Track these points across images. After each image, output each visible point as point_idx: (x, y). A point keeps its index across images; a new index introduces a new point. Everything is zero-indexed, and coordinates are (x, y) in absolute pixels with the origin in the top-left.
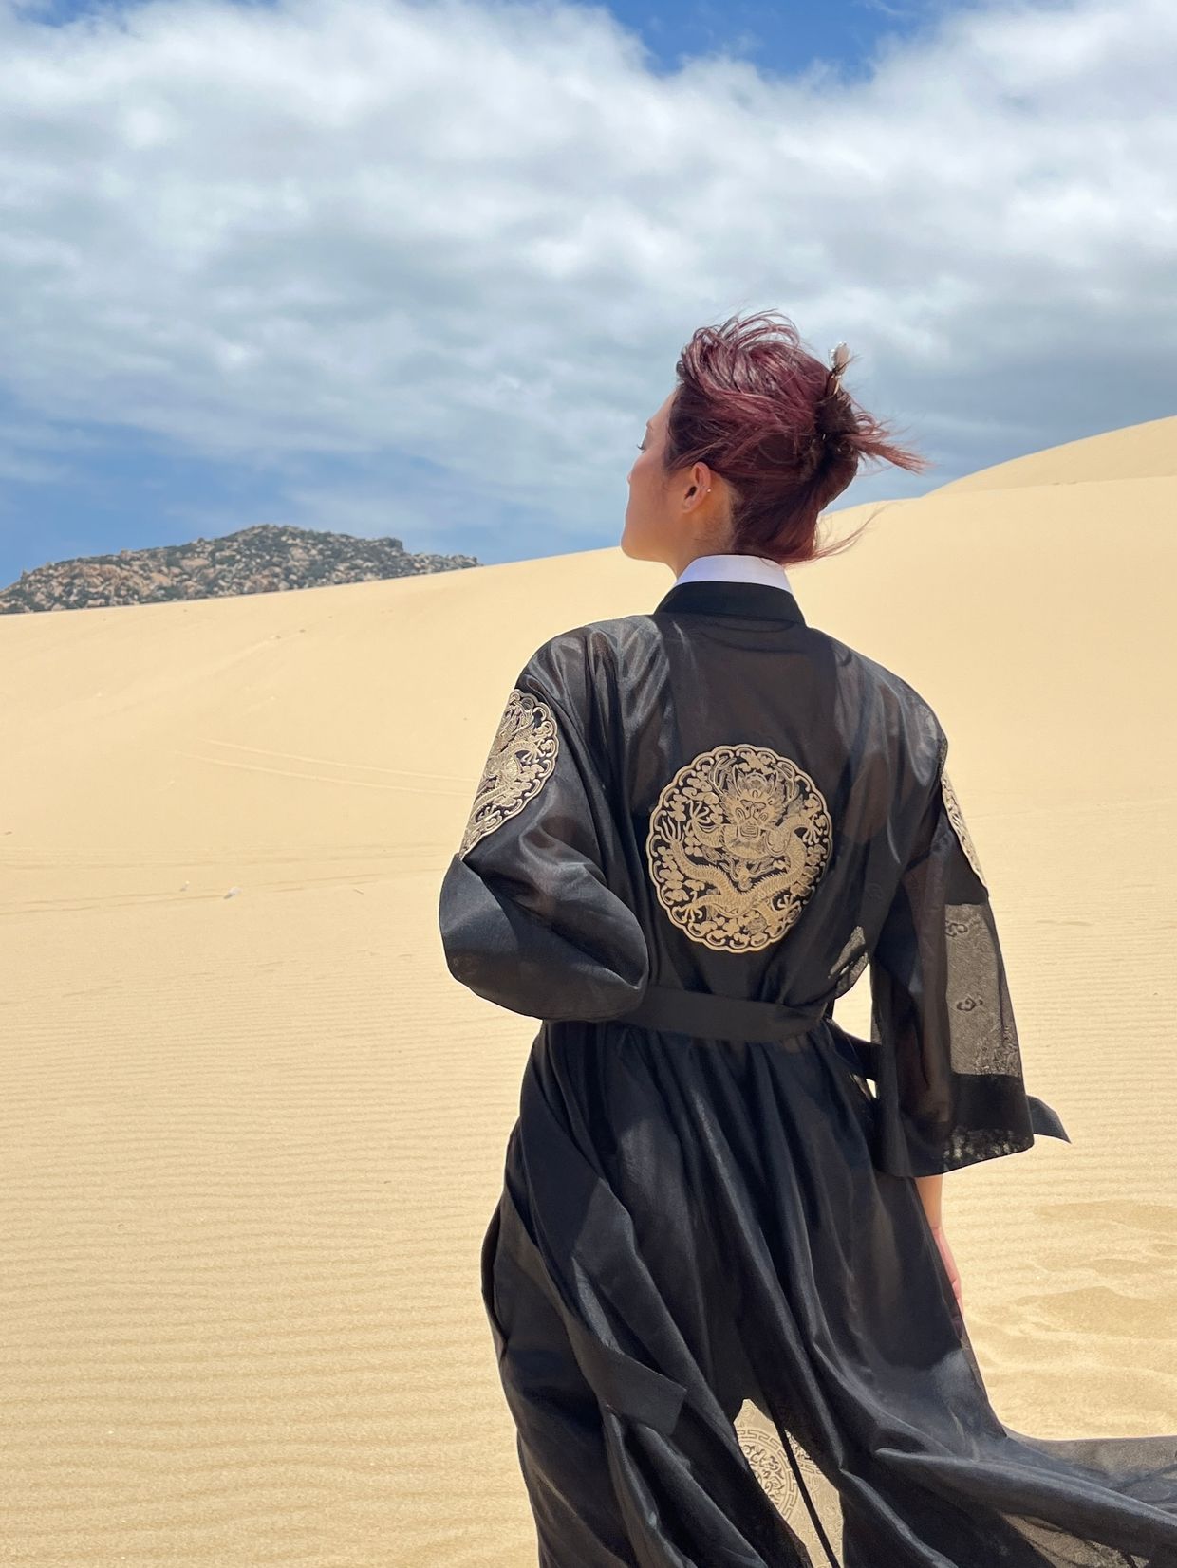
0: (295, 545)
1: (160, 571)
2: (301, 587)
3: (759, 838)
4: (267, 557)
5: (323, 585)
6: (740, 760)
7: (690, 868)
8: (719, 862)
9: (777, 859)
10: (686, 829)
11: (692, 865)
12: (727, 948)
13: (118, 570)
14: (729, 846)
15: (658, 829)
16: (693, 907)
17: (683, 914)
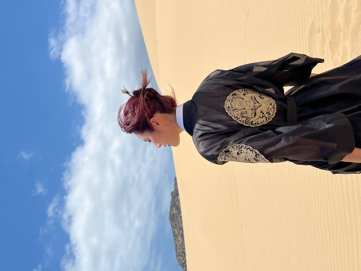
0: (173, 212)
1: (178, 238)
2: (181, 211)
3: (247, 102)
4: (175, 218)
5: (180, 207)
6: (229, 107)
7: (257, 117)
8: (255, 110)
9: (252, 99)
10: (248, 117)
11: (257, 116)
12: (275, 108)
13: (178, 246)
14: (251, 108)
15: (248, 124)
16: (267, 115)
17: (269, 118)
